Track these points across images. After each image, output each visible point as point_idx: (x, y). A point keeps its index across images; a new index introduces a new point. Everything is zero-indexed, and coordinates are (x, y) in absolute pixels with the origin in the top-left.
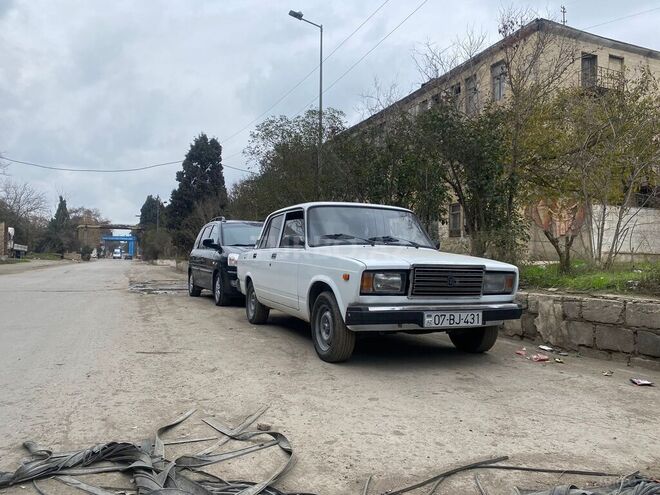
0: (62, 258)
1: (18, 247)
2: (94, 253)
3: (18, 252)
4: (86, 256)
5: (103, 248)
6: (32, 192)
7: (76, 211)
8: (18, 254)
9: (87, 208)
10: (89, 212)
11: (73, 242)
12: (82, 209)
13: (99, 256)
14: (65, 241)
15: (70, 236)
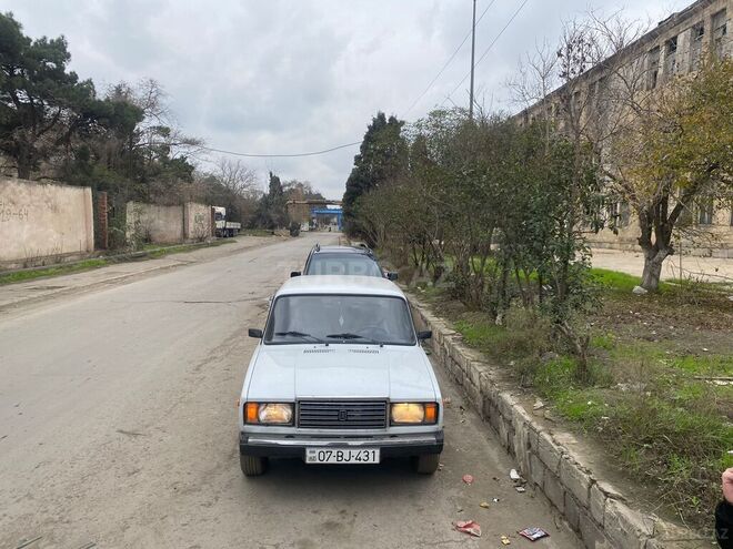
0: (273, 233)
1: (230, 225)
2: (305, 227)
3: (231, 230)
4: (295, 232)
5: (315, 221)
6: (244, 170)
7: (289, 185)
8: (231, 233)
9: (299, 181)
10: (300, 185)
11: (282, 219)
12: (294, 182)
13: (311, 230)
14: (275, 216)
15: (279, 212)
